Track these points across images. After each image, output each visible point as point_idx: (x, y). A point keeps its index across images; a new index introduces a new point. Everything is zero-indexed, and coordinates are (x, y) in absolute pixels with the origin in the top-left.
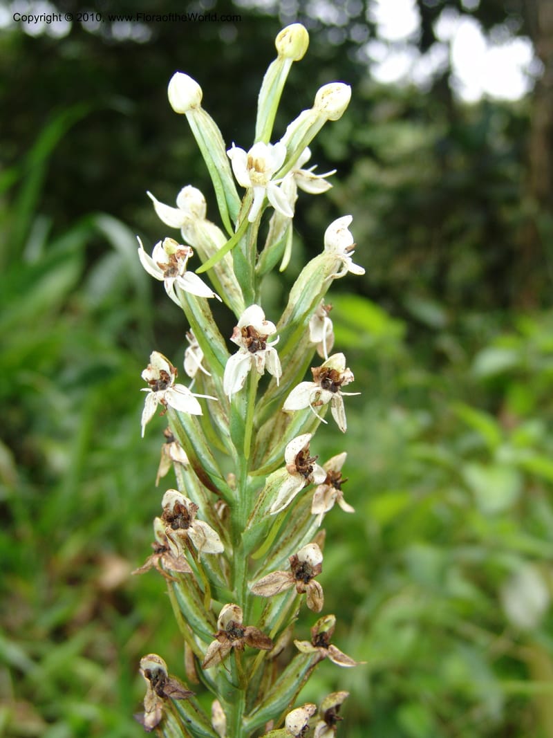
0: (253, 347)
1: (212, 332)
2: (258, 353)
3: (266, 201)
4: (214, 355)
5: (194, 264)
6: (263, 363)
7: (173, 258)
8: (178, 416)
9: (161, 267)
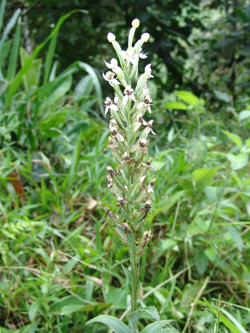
0: (128, 94)
1: (120, 92)
2: (130, 95)
3: (130, 62)
4: (121, 97)
5: (115, 77)
6: (131, 98)
7: (111, 76)
8: (113, 111)
9: (108, 78)
